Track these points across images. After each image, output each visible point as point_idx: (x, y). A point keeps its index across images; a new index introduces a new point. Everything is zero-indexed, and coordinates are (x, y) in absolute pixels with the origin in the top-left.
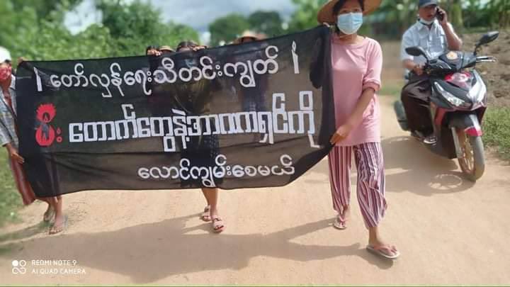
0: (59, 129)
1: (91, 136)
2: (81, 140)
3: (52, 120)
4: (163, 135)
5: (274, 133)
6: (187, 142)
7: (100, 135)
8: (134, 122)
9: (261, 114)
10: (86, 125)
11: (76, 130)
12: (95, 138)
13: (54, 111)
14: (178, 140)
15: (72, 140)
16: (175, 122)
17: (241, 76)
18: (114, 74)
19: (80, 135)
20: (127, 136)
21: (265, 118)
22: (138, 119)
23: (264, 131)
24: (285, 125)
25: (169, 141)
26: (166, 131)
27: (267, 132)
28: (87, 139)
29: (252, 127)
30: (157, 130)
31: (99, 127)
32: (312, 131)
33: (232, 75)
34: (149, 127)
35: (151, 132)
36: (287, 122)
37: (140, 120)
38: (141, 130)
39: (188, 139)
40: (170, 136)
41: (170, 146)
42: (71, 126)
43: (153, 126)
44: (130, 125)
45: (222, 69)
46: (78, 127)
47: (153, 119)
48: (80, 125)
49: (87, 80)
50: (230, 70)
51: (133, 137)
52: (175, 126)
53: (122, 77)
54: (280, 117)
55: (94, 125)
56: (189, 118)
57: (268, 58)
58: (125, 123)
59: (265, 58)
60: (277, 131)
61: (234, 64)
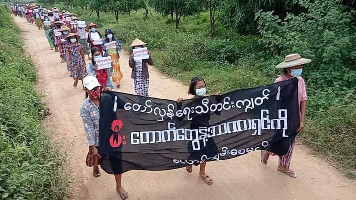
0: (124, 136)
1: (145, 140)
2: (138, 143)
3: (120, 131)
4: (192, 140)
5: (261, 129)
6: (206, 142)
7: (151, 139)
8: (174, 131)
9: (253, 120)
10: (142, 133)
11: (135, 136)
12: (148, 142)
13: (121, 124)
14: (201, 142)
15: (132, 143)
16: (200, 132)
17: (246, 107)
18: (169, 110)
19: (138, 140)
20: (169, 140)
21: (256, 122)
22: (177, 130)
23: (255, 128)
24: (269, 126)
25: (196, 144)
26: (194, 137)
27: (257, 129)
28: (142, 142)
29: (248, 127)
30: (189, 137)
31: (151, 135)
32: (286, 128)
33: (240, 107)
34: (184, 134)
35: (184, 138)
36: (270, 124)
37: (178, 130)
38: (178, 136)
39: (207, 140)
40: (197, 140)
41: (196, 147)
42: (132, 134)
43: (186, 134)
44: (171, 133)
45: (235, 104)
46: (136, 134)
47: (186, 130)
48: (138, 134)
49: (152, 109)
50: (240, 104)
51: (173, 140)
52: (200, 134)
53: (174, 113)
54: (265, 122)
55: (148, 133)
56: (209, 129)
57: (263, 96)
58: (168, 132)
59: (262, 96)
60: (263, 128)
61: (243, 100)
